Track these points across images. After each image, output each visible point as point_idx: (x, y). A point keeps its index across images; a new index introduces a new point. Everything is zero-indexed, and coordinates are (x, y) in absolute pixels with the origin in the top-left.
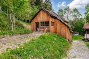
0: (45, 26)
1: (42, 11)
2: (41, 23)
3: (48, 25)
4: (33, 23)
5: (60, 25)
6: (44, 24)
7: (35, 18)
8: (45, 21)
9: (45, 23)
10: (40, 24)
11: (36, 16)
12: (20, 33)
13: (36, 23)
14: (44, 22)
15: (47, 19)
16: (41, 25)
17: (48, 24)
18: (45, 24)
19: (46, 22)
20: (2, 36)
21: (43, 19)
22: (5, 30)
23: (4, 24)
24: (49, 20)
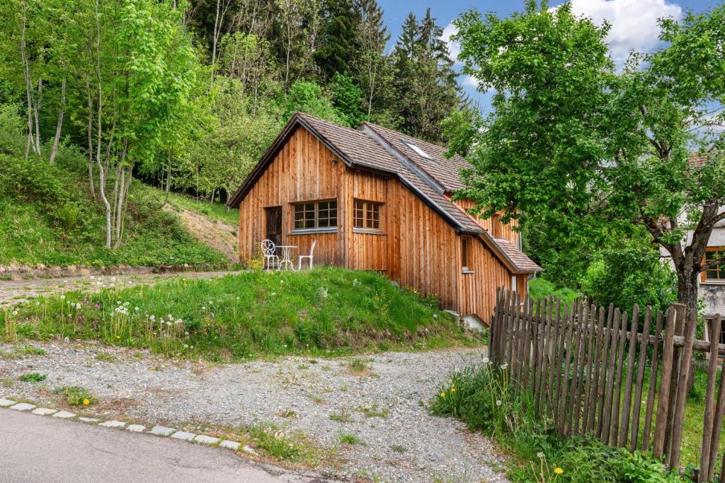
0: (317, 229)
1: (298, 134)
2: (297, 206)
3: (334, 223)
4: (253, 211)
5: (418, 218)
6: (311, 215)
7: (262, 181)
8: (318, 196)
9: (316, 211)
10: (288, 217)
11: (266, 167)
12: (150, 265)
13: (267, 209)
14: (310, 205)
15: (329, 182)
16: (298, 225)
17: (334, 214)
18: (317, 219)
19: (323, 204)
20: (58, 268)
21: (308, 188)
22: (70, 241)
23: (67, 215)
24: (338, 188)
